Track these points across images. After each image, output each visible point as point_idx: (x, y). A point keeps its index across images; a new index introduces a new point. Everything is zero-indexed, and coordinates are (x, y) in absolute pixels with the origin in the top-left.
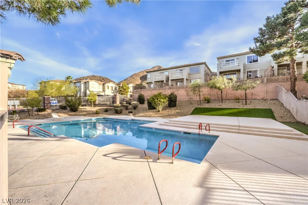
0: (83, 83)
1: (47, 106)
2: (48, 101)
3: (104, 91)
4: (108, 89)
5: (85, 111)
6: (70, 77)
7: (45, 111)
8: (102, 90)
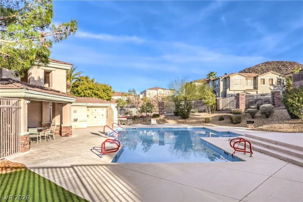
0: (222, 80)
1: (161, 111)
2: (162, 107)
3: (256, 88)
4: (264, 84)
5: (195, 118)
6: (212, 73)
7: (159, 117)
8: (252, 87)
